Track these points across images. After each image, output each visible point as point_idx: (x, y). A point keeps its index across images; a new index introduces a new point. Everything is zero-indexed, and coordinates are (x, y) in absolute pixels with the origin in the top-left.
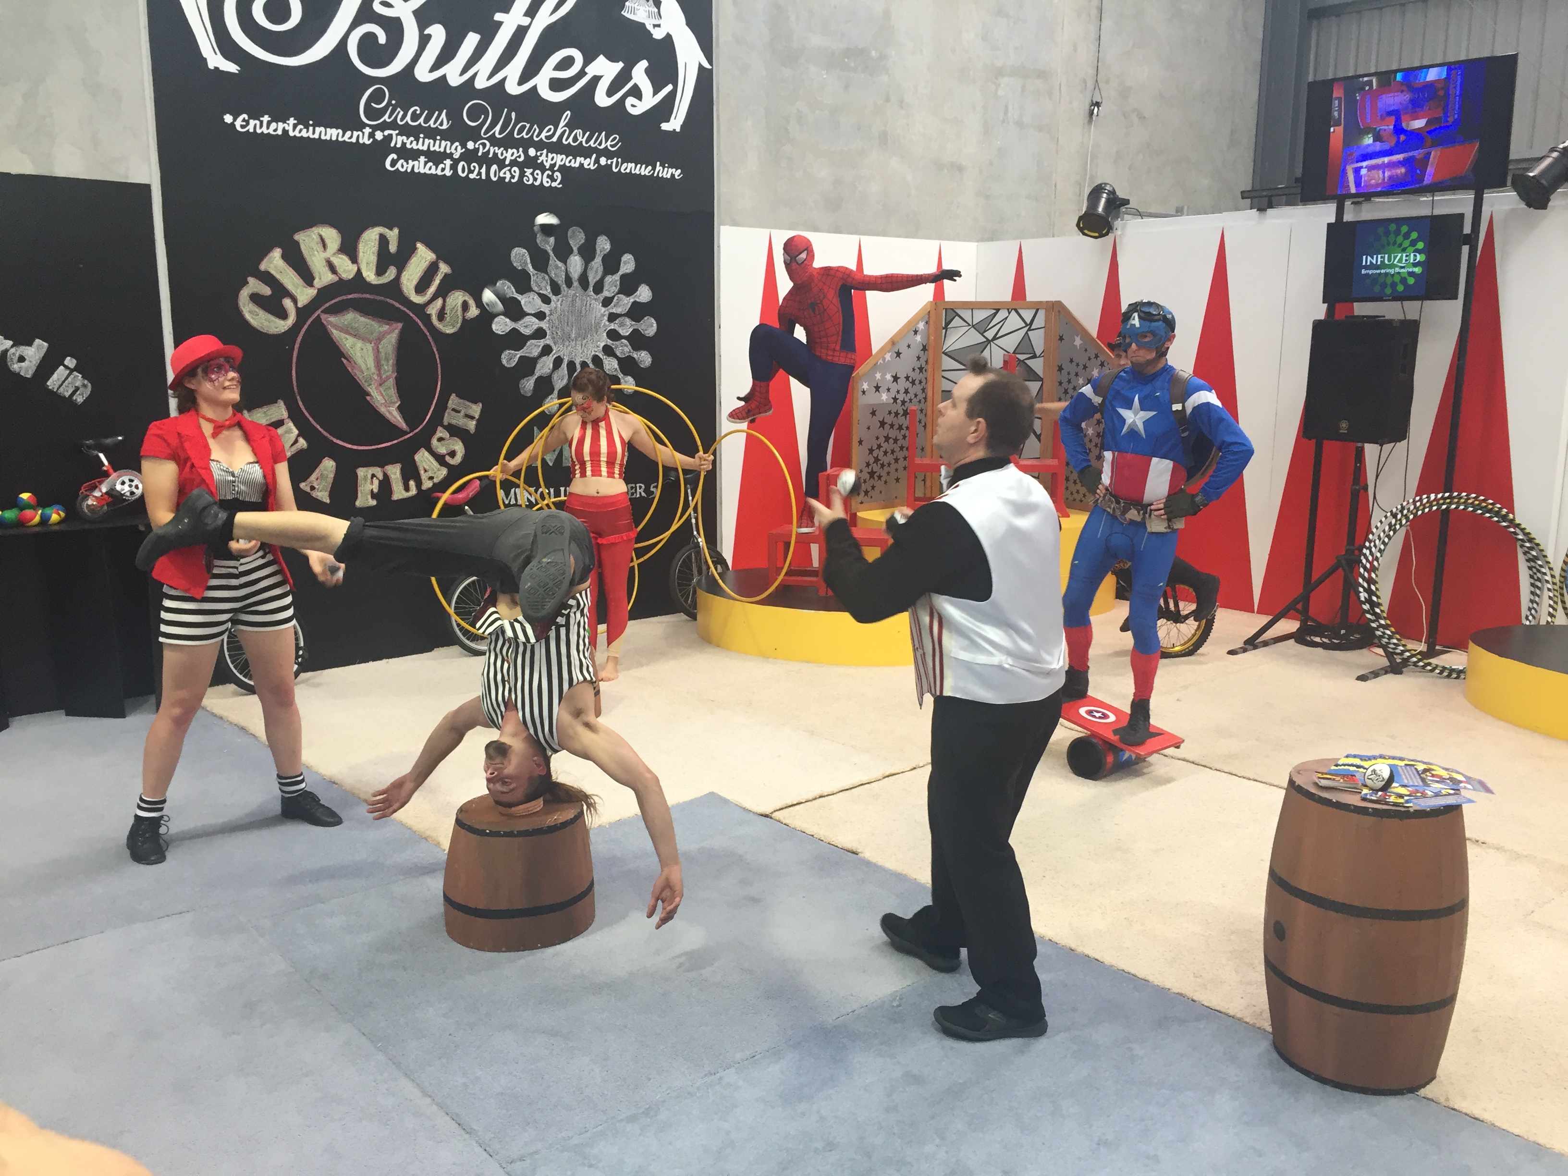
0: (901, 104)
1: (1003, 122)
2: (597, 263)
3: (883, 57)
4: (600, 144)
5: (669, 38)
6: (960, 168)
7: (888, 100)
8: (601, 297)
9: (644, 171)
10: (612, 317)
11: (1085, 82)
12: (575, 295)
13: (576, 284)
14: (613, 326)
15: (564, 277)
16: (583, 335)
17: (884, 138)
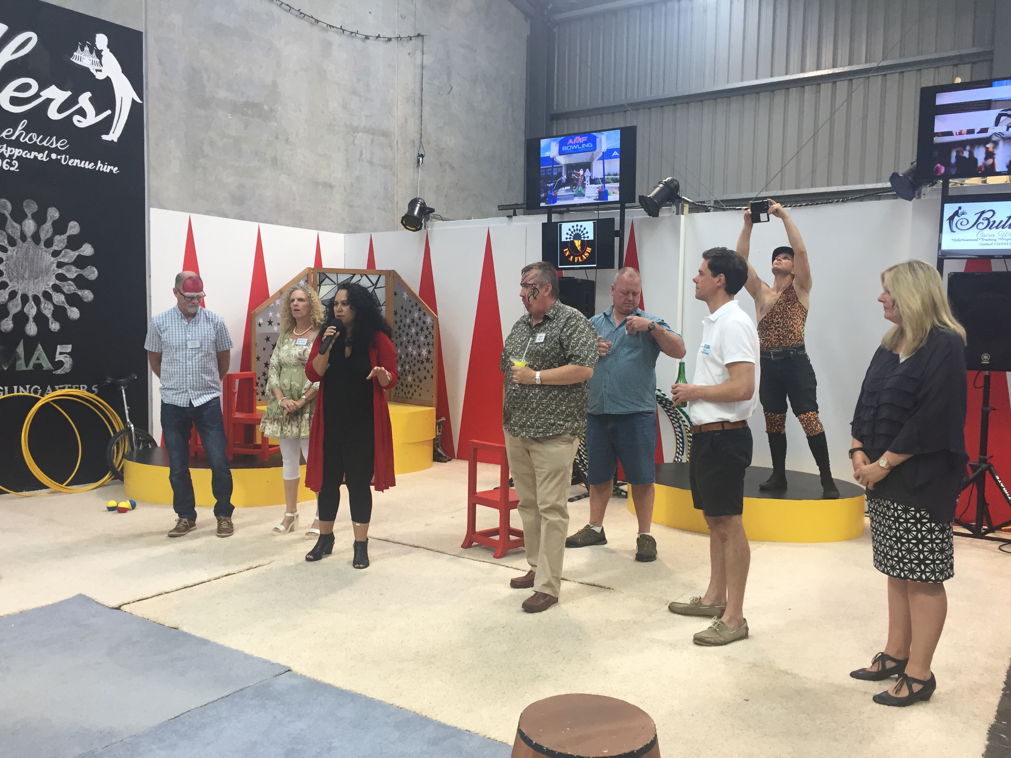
0: (287, 141)
1: (360, 160)
2: (48, 227)
3: (272, 110)
4: (52, 144)
5: (108, 79)
6: (331, 186)
7: (277, 138)
8: (51, 250)
9: (88, 166)
10: (60, 265)
11: (414, 142)
12: (28, 247)
13: (29, 239)
14: (60, 271)
15: (19, 234)
16: (36, 275)
17: (275, 161)
